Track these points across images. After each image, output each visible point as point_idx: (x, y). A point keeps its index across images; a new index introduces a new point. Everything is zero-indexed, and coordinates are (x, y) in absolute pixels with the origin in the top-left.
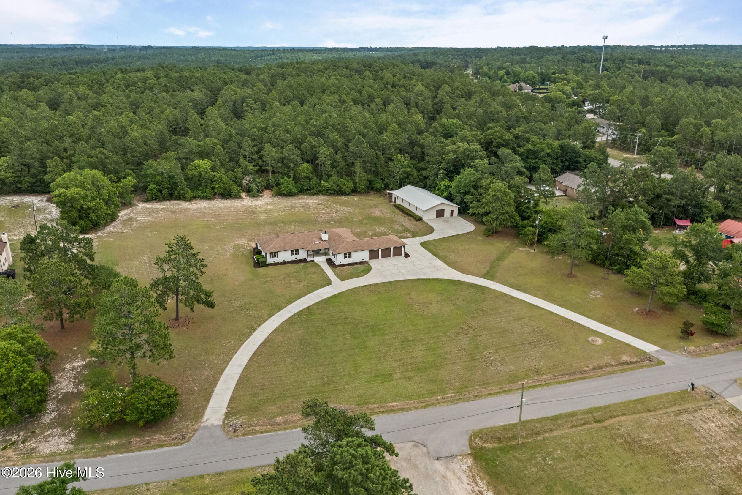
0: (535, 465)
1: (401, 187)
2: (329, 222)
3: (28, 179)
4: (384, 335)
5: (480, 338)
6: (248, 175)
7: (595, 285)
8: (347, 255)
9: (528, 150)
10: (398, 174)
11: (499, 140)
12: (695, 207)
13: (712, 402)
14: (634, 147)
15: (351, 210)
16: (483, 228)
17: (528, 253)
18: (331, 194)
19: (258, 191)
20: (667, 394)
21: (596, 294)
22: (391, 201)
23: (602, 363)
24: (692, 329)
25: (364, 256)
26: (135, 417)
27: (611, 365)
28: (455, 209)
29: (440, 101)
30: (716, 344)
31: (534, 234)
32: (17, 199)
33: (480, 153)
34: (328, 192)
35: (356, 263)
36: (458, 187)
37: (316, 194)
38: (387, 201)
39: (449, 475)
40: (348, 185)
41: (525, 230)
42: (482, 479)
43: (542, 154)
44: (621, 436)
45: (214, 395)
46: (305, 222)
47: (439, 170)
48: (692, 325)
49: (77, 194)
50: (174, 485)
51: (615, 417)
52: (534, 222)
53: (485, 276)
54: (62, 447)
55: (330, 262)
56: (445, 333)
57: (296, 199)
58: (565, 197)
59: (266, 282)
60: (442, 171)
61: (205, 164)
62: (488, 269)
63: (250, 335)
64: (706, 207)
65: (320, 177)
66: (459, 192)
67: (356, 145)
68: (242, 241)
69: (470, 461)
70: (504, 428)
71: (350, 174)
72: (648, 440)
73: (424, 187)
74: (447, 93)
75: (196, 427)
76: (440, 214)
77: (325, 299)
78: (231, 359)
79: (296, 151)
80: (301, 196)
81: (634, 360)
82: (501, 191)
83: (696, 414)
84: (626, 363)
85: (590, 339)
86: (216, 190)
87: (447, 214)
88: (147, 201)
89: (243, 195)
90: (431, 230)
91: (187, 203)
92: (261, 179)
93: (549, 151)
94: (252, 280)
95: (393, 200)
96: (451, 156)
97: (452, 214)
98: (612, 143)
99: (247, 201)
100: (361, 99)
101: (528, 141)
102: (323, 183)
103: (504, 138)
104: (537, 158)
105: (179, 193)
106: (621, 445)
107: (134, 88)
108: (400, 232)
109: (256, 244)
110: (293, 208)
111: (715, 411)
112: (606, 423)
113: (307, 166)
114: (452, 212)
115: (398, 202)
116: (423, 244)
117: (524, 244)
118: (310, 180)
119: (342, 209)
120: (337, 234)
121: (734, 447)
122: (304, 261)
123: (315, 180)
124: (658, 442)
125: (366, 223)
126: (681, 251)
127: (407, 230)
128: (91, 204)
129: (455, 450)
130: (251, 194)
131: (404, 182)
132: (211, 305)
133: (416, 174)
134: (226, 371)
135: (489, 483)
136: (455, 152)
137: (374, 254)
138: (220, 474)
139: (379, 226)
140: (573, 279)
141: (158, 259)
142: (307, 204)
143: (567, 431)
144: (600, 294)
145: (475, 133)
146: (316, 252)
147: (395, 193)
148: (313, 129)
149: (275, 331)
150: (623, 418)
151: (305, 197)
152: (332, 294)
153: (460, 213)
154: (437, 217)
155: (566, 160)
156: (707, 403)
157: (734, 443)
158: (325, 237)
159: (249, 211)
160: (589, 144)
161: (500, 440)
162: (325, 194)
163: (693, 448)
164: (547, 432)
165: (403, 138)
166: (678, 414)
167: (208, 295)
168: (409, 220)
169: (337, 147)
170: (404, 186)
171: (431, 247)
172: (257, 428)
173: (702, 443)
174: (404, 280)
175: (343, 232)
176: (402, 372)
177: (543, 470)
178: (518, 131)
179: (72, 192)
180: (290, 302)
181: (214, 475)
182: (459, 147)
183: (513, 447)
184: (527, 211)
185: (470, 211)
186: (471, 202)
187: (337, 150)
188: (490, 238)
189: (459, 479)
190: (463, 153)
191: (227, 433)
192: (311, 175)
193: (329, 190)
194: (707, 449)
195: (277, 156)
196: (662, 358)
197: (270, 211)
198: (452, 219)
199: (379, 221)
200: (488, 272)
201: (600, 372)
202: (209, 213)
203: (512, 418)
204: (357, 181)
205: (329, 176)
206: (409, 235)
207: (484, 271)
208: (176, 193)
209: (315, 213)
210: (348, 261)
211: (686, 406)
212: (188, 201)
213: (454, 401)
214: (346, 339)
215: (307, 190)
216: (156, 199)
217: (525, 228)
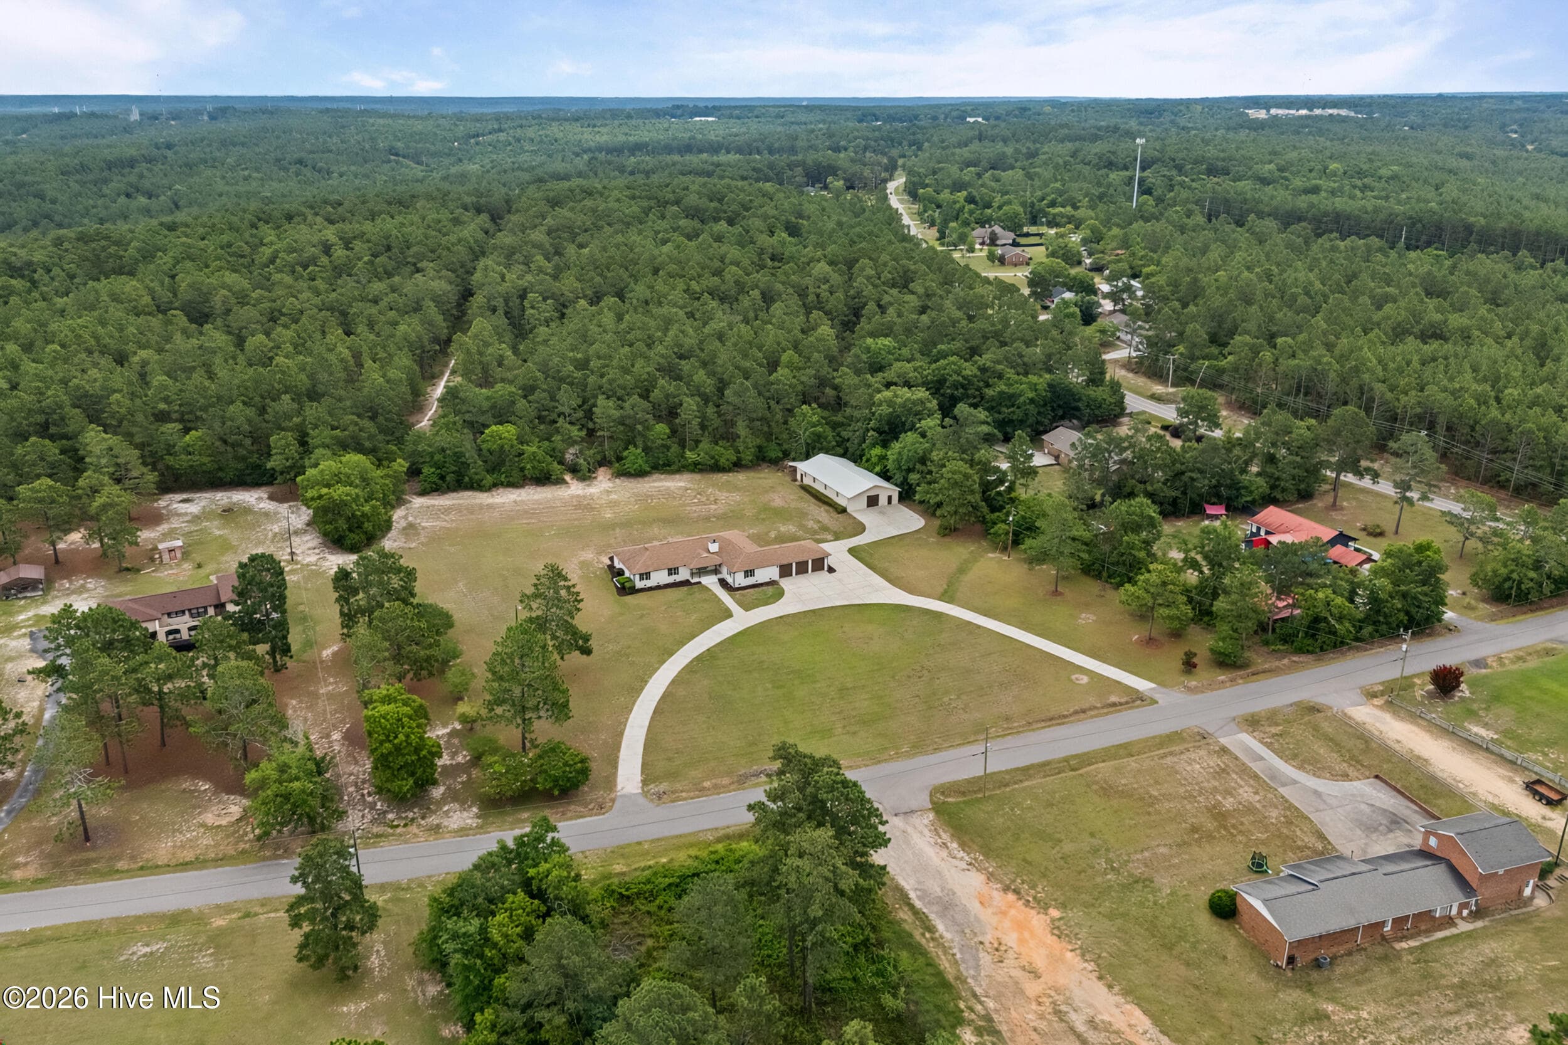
0: (1003, 816)
1: (807, 457)
2: (707, 519)
3: (234, 464)
4: (815, 682)
5: (938, 682)
6: (572, 445)
7: (1086, 606)
8: (749, 573)
9: (1001, 393)
10: (804, 435)
11: (955, 377)
12: (1229, 487)
13: (1203, 742)
14: (1168, 374)
15: (736, 497)
16: (937, 523)
17: (1001, 561)
18: (701, 471)
19: (589, 471)
20: (1154, 737)
21: (1087, 618)
22: (796, 480)
23: (1086, 706)
24: (1195, 660)
25: (772, 573)
26: (548, 785)
27: (1096, 708)
28: (894, 491)
29: (858, 293)
30: (1222, 678)
31: (1007, 533)
32: (223, 498)
33: (928, 405)
34: (697, 468)
35: (761, 585)
36: (898, 461)
37: (679, 471)
38: (788, 479)
39: (910, 830)
40: (727, 455)
41: (996, 527)
42: (945, 832)
43: (1022, 399)
44: (1097, 783)
45: (621, 762)
46: (673, 521)
47: (868, 430)
48: (1195, 655)
49: (347, 495)
50: (613, 852)
51: (1093, 764)
52: (1008, 514)
53: (942, 597)
54: (469, 821)
55: (723, 583)
56: (893, 677)
57: (649, 482)
58: (1057, 467)
59: (642, 616)
60: (871, 433)
61: (507, 431)
62: (945, 586)
63: (642, 689)
64: (1246, 488)
65: (682, 444)
66: (899, 468)
67: (738, 394)
68: (588, 555)
69: (931, 816)
70: (968, 781)
71: (729, 437)
72: (1125, 785)
73: (843, 456)
74: (868, 278)
75: (613, 796)
76: (873, 501)
77: (729, 638)
78: (627, 719)
79: (645, 404)
80: (656, 476)
81: (1123, 700)
82: (960, 472)
83: (1182, 757)
84: (1114, 705)
85: (1073, 677)
86: (526, 472)
87: (883, 500)
88: (423, 493)
89: (568, 477)
90: (860, 528)
91: (486, 495)
92: (592, 452)
93: (1031, 395)
94: (621, 614)
95: (799, 477)
96: (885, 410)
97: (890, 502)
98: (1136, 363)
99: (574, 489)
100: (723, 288)
101: (1000, 377)
102: (688, 454)
103: (964, 373)
104: (1013, 406)
105: (471, 479)
106: (1096, 792)
107: (317, 269)
108: (815, 532)
109: (611, 559)
110: (648, 496)
111: (1202, 753)
112: (1080, 772)
113: (661, 428)
114: (890, 498)
115: (807, 481)
116: (852, 551)
117: (995, 548)
118: (668, 448)
119: (723, 496)
120: (729, 542)
121: (1215, 787)
122: (686, 583)
123: (675, 448)
124: (1135, 786)
125: (763, 519)
126: (1192, 558)
127: (825, 529)
128: (367, 508)
129: (914, 805)
130: (580, 474)
131: (814, 448)
132: (587, 651)
133: (830, 434)
134: (626, 733)
135: (952, 835)
136: (890, 403)
137: (785, 571)
138: (658, 839)
139: (784, 524)
140: (1059, 598)
141: (524, 595)
142: (668, 488)
143: (1039, 781)
144: (1093, 617)
145: (918, 364)
146: (702, 571)
147: (802, 466)
148: (662, 361)
149: (673, 682)
150: (1103, 764)
151: (663, 477)
152: (736, 631)
153: (903, 498)
154: (868, 506)
155: (1059, 406)
156: (1197, 744)
157: (1217, 784)
158: (714, 547)
159: (583, 505)
160: (1097, 375)
161: (963, 794)
162: (693, 471)
163: (1171, 791)
164: (1016, 783)
165: (807, 377)
166: (1164, 756)
167: (586, 638)
168: (827, 511)
169: (705, 394)
170: (814, 455)
171: (864, 555)
172: (684, 794)
173: (1182, 785)
174: (832, 607)
175: (734, 535)
176: (844, 727)
177: (1012, 821)
178: (986, 359)
179: (340, 492)
180: (682, 643)
181: (653, 841)
182: (896, 396)
183: (978, 800)
184: (999, 498)
185: (917, 497)
186: (918, 485)
187: (706, 399)
188: (947, 539)
189: (921, 833)
190: (903, 405)
191: (652, 800)
192: (669, 442)
193: (699, 464)
194: (1187, 791)
195: (616, 414)
196: (1157, 696)
197: (616, 503)
198: (889, 509)
199: (781, 514)
200: (946, 592)
201: (1082, 716)
202: (526, 512)
203: (975, 770)
204: (741, 449)
205: (697, 442)
206: (829, 537)
207: (940, 590)
208: (467, 479)
209: (685, 505)
210: (750, 581)
211: (1173, 749)
212: (486, 491)
213: (909, 755)
214: (766, 690)
215: (664, 465)
216: (436, 490)
217: (995, 523)
